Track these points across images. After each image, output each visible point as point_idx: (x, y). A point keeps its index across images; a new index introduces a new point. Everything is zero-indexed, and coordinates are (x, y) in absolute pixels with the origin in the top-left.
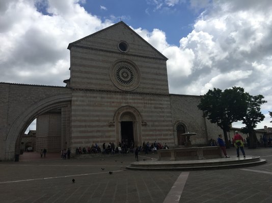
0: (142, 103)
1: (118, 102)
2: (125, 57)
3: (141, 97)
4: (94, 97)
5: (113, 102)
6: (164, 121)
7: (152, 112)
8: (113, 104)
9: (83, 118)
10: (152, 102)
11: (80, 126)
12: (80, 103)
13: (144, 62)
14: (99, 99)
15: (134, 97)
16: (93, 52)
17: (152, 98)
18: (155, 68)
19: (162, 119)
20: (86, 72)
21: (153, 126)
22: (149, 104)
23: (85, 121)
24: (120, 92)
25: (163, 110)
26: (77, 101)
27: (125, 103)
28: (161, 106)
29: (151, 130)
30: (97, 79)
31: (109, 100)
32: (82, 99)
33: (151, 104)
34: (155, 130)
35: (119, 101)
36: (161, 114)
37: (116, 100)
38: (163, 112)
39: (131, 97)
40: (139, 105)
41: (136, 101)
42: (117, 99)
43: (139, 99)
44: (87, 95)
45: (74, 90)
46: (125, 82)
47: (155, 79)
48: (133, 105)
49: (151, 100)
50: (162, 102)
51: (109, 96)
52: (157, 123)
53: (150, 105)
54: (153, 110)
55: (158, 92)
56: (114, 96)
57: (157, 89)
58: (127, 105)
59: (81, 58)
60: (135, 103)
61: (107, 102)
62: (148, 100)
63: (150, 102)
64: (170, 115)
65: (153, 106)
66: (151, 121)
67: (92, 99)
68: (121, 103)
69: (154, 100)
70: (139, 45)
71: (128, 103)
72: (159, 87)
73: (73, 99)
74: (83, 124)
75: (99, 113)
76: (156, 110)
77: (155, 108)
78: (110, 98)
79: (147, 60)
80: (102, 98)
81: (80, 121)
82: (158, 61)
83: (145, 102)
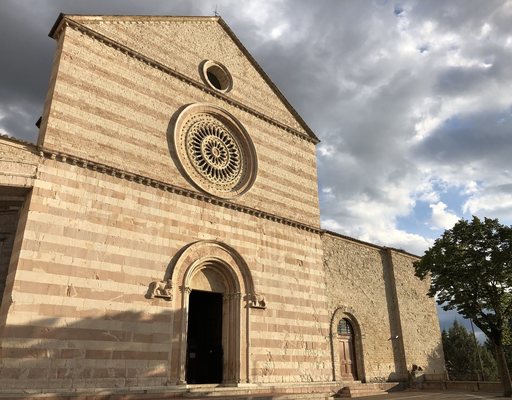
0: (255, 241)
1: (188, 226)
2: (221, 104)
3: (253, 224)
4: (115, 195)
5: (175, 223)
6: (308, 303)
7: (280, 271)
8: (172, 229)
9: (67, 261)
10: (282, 242)
11: (48, 289)
12: (64, 205)
13: (266, 131)
14: (130, 204)
15: (235, 220)
16: (133, 62)
17: (281, 231)
18: (290, 155)
19: (305, 296)
20: (99, 112)
21: (281, 314)
22: (272, 245)
23: (70, 271)
24: (199, 198)
25: (307, 271)
26: (52, 194)
27: (210, 231)
28: (302, 258)
29: (275, 328)
30: (132, 140)
31: (163, 214)
32: (71, 190)
33: (279, 247)
34: (287, 328)
35: (191, 221)
36: (302, 282)
37: (184, 219)
38: (307, 276)
39: (228, 217)
40: (248, 245)
41: (240, 232)
42: (188, 213)
43: (249, 228)
44: (94, 181)
45: (48, 155)
46: (215, 172)
47: (289, 183)
48: (232, 243)
49: (278, 236)
50: (305, 248)
51: (163, 200)
52: (290, 308)
53: (275, 251)
54: (283, 265)
55: (297, 218)
56: (179, 204)
57: (294, 209)
58: (213, 237)
59: (93, 68)
60: (236, 236)
61: (156, 219)
62: (272, 234)
63: (275, 240)
64: (323, 286)
65: (283, 253)
66: (278, 299)
67: (108, 200)
68: (196, 228)
69: (285, 238)
70: (255, 88)
71: (217, 232)
72: (298, 205)
73: (38, 184)
74: (62, 280)
75: (124, 252)
76: (289, 267)
77: (289, 260)
78: (167, 208)
79: (273, 128)
80: (141, 201)
81: (50, 268)
82: (298, 140)
83: (265, 238)
